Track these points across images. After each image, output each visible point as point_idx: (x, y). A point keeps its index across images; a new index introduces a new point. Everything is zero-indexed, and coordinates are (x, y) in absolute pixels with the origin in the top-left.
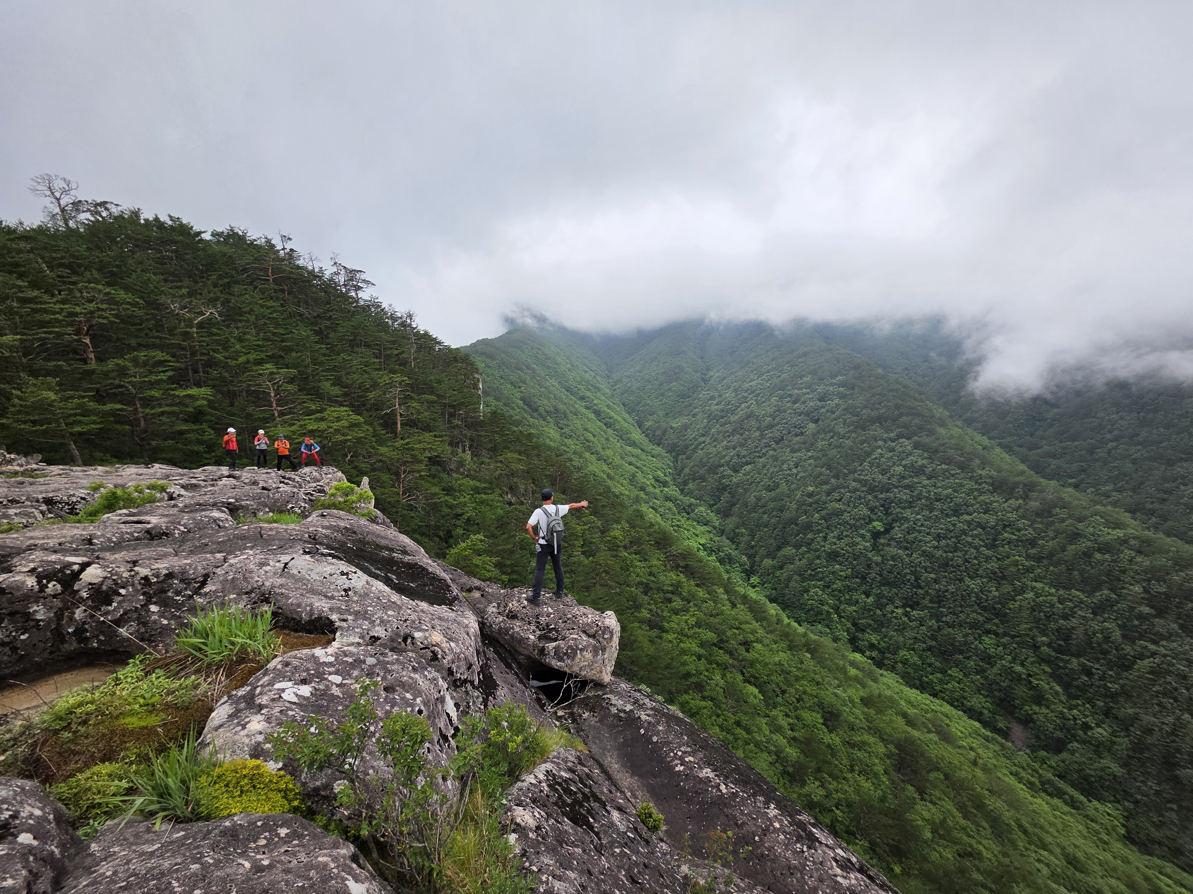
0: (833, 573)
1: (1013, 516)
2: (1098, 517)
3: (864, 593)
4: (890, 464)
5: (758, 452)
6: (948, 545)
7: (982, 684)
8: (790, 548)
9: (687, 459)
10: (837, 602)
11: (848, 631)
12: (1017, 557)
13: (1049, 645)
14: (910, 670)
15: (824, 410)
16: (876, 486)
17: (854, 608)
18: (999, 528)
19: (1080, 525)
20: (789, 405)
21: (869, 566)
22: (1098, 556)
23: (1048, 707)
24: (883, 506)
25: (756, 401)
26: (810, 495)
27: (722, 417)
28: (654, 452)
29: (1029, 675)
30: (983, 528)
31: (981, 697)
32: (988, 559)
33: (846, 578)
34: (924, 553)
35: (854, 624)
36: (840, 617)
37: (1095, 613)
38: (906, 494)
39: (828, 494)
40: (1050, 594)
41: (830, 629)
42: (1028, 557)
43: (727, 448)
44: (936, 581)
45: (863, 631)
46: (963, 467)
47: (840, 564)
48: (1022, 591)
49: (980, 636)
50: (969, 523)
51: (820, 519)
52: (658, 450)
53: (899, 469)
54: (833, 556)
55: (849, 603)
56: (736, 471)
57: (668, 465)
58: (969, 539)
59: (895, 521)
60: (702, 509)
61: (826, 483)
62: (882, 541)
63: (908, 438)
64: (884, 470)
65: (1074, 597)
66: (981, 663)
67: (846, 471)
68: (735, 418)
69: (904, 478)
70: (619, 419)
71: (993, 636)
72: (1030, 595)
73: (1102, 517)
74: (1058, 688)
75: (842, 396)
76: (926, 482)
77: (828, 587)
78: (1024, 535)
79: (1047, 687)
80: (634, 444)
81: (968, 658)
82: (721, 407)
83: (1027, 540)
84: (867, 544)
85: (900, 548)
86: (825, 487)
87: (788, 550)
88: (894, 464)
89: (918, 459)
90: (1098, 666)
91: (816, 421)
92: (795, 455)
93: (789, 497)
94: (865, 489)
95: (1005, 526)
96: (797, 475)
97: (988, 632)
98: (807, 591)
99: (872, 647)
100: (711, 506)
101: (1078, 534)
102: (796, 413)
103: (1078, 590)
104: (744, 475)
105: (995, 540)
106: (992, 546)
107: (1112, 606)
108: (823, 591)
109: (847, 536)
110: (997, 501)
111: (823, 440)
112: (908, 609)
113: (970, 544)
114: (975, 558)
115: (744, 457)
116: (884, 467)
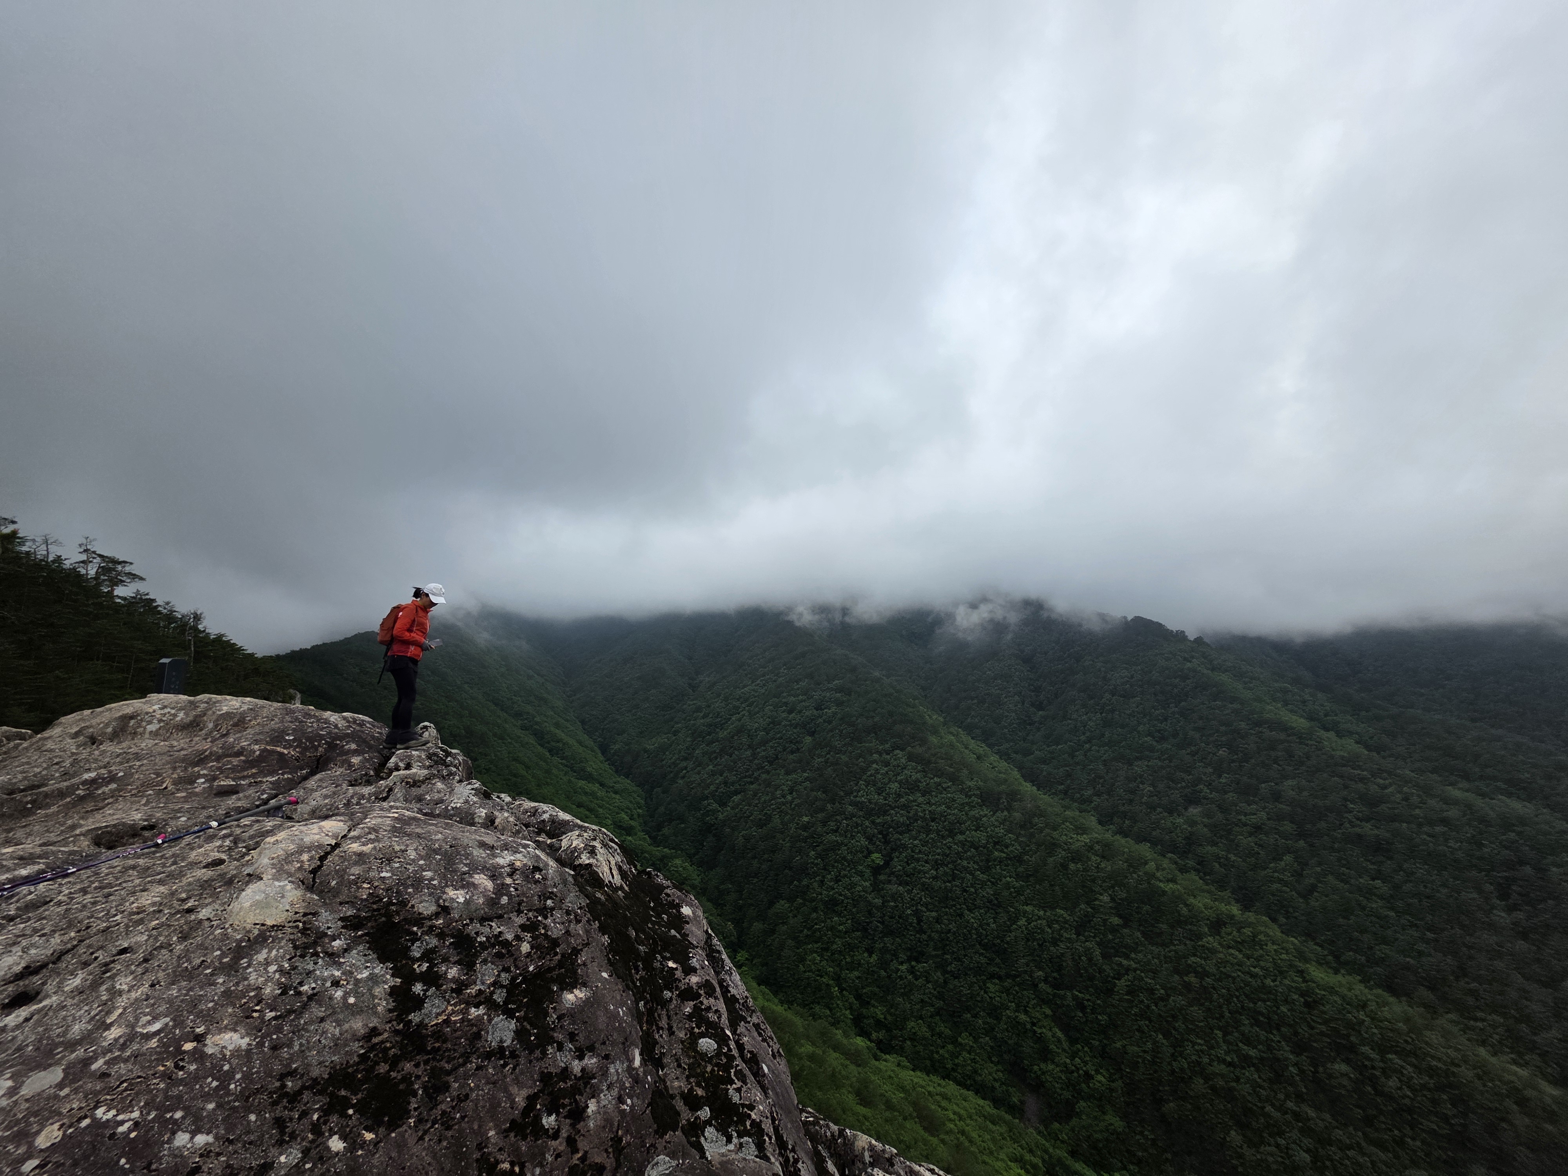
0: (832, 928)
1: (1001, 831)
2: (1068, 824)
3: (867, 950)
4: (886, 780)
5: (750, 777)
6: (946, 873)
7: (992, 1048)
8: (782, 902)
9: (664, 792)
10: (837, 969)
11: (851, 1008)
12: (1008, 879)
13: (1046, 981)
14: (920, 1048)
15: (820, 720)
16: (873, 809)
17: (856, 973)
18: (990, 846)
19: (1055, 834)
20: (784, 715)
21: (870, 912)
22: (1072, 866)
23: (1053, 1062)
24: (880, 833)
25: (749, 711)
26: (805, 827)
27: (709, 734)
28: (617, 786)
29: (1034, 1024)
30: (976, 848)
31: (992, 1065)
32: (983, 884)
33: (846, 932)
34: (925, 887)
35: (858, 997)
36: (842, 990)
37: (1078, 934)
38: (902, 815)
39: (824, 823)
40: (1040, 918)
41: (831, 1010)
42: (1018, 877)
43: (713, 774)
44: (938, 920)
45: (868, 1003)
46: (954, 779)
47: (839, 915)
48: (1014, 920)
49: (984, 983)
50: (963, 844)
51: (816, 858)
52: (625, 783)
53: (895, 786)
54: (832, 905)
55: (851, 967)
56: (723, 804)
57: (638, 803)
58: (965, 863)
59: (893, 850)
60: (678, 862)
61: (822, 810)
62: (882, 877)
63: (902, 750)
64: (879, 789)
65: (1059, 917)
66: (989, 1020)
67: (842, 793)
68: (722, 734)
69: (899, 796)
70: (571, 741)
71: (997, 981)
72: (1022, 922)
73: (1071, 823)
74: (1059, 1034)
75: (839, 703)
76: (921, 799)
77: (826, 949)
78: (1012, 851)
79: (1050, 1034)
80: (589, 778)
81: (975, 1016)
82: (708, 720)
83: (1015, 857)
84: (867, 884)
85: (900, 885)
86: (820, 816)
87: (782, 905)
88: (890, 780)
89: (913, 773)
90: (1087, 997)
91: (812, 734)
92: (790, 777)
93: (782, 833)
94: (861, 813)
95: (996, 843)
96: (791, 802)
97: (992, 976)
98: (802, 960)
99: (879, 1024)
100: (690, 857)
101: (1054, 844)
102: (791, 725)
103: (1062, 909)
104: (733, 808)
105: (988, 861)
106: (986, 869)
107: (1090, 921)
108: (822, 956)
109: (845, 876)
110: (986, 815)
111: (819, 756)
112: (913, 963)
113: (966, 869)
114: (972, 886)
115: (733, 784)
116: (879, 785)
